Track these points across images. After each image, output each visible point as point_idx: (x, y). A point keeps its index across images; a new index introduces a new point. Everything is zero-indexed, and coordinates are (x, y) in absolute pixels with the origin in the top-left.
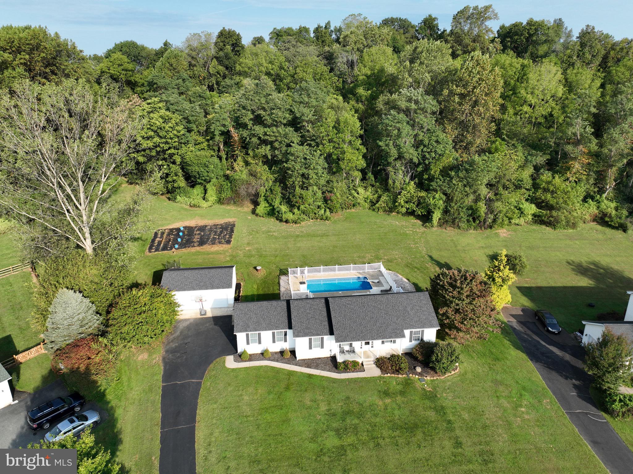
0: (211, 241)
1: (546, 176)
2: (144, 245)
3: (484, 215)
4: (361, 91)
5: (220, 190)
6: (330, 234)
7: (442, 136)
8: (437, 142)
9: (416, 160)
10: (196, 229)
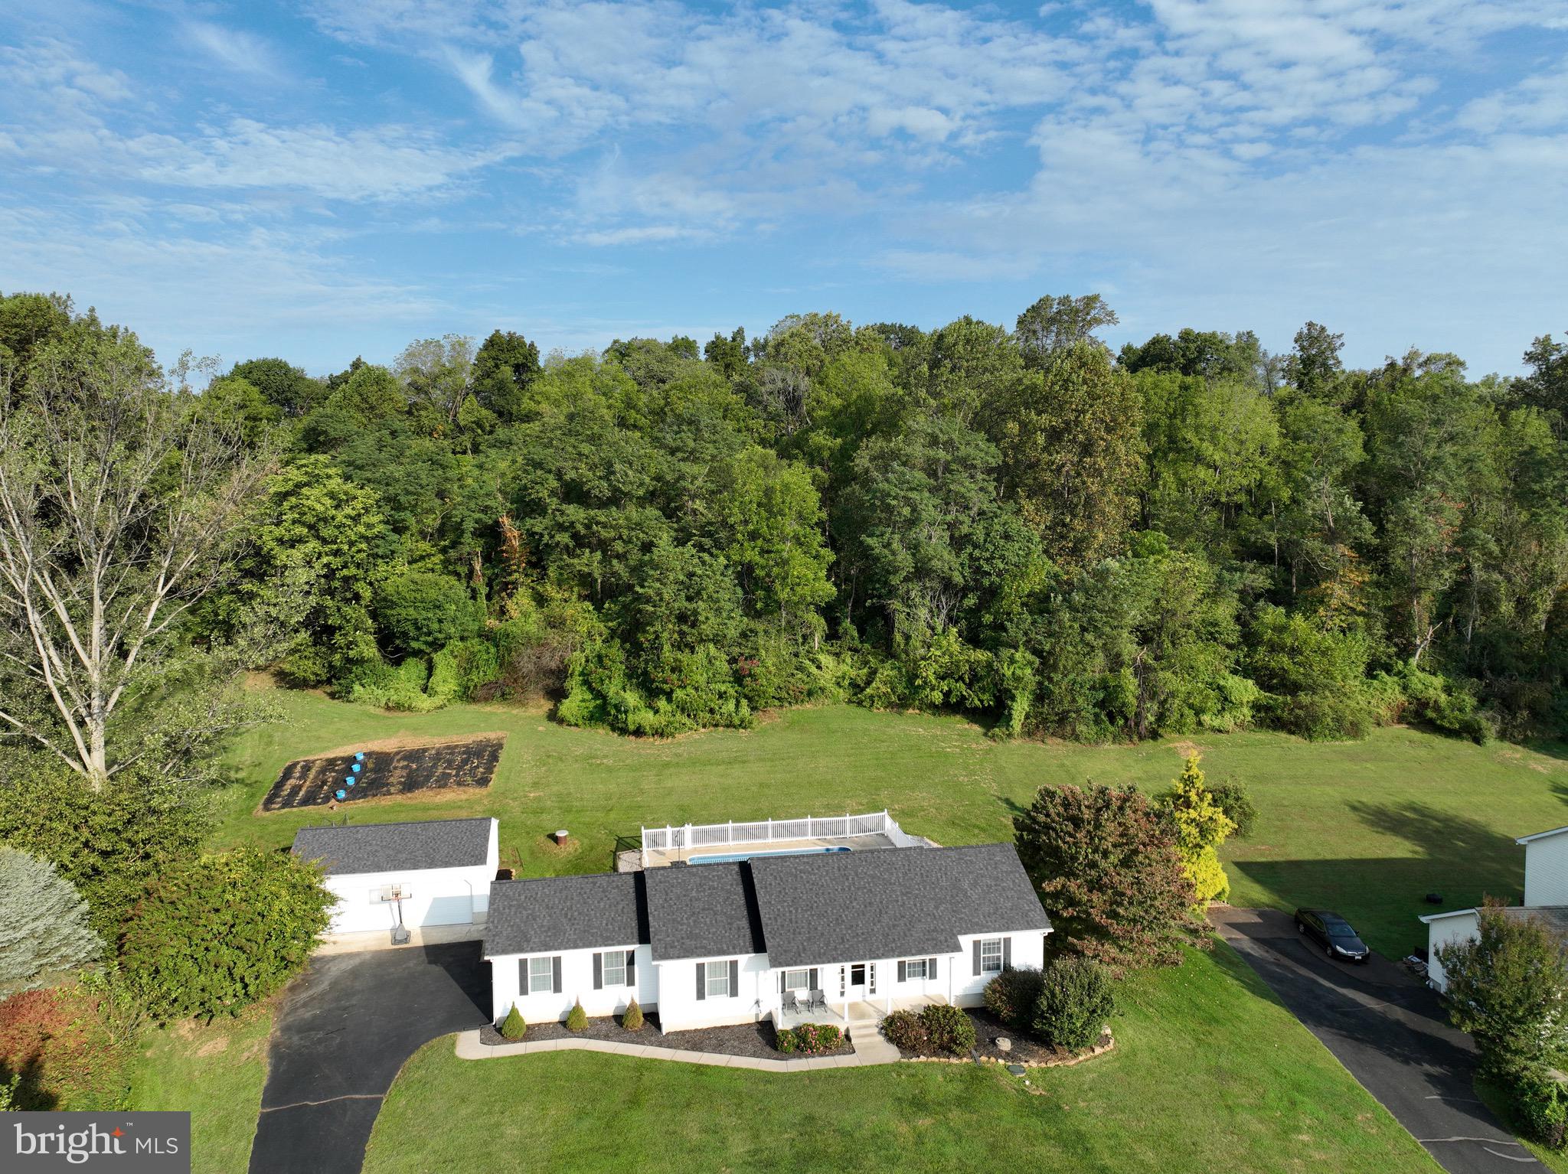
0: (437, 781)
1: (1272, 614)
2: (252, 796)
3: (1135, 702)
4: (820, 439)
5: (469, 665)
6: (752, 758)
7: (1016, 525)
8: (1007, 537)
9: (958, 579)
10: (398, 757)
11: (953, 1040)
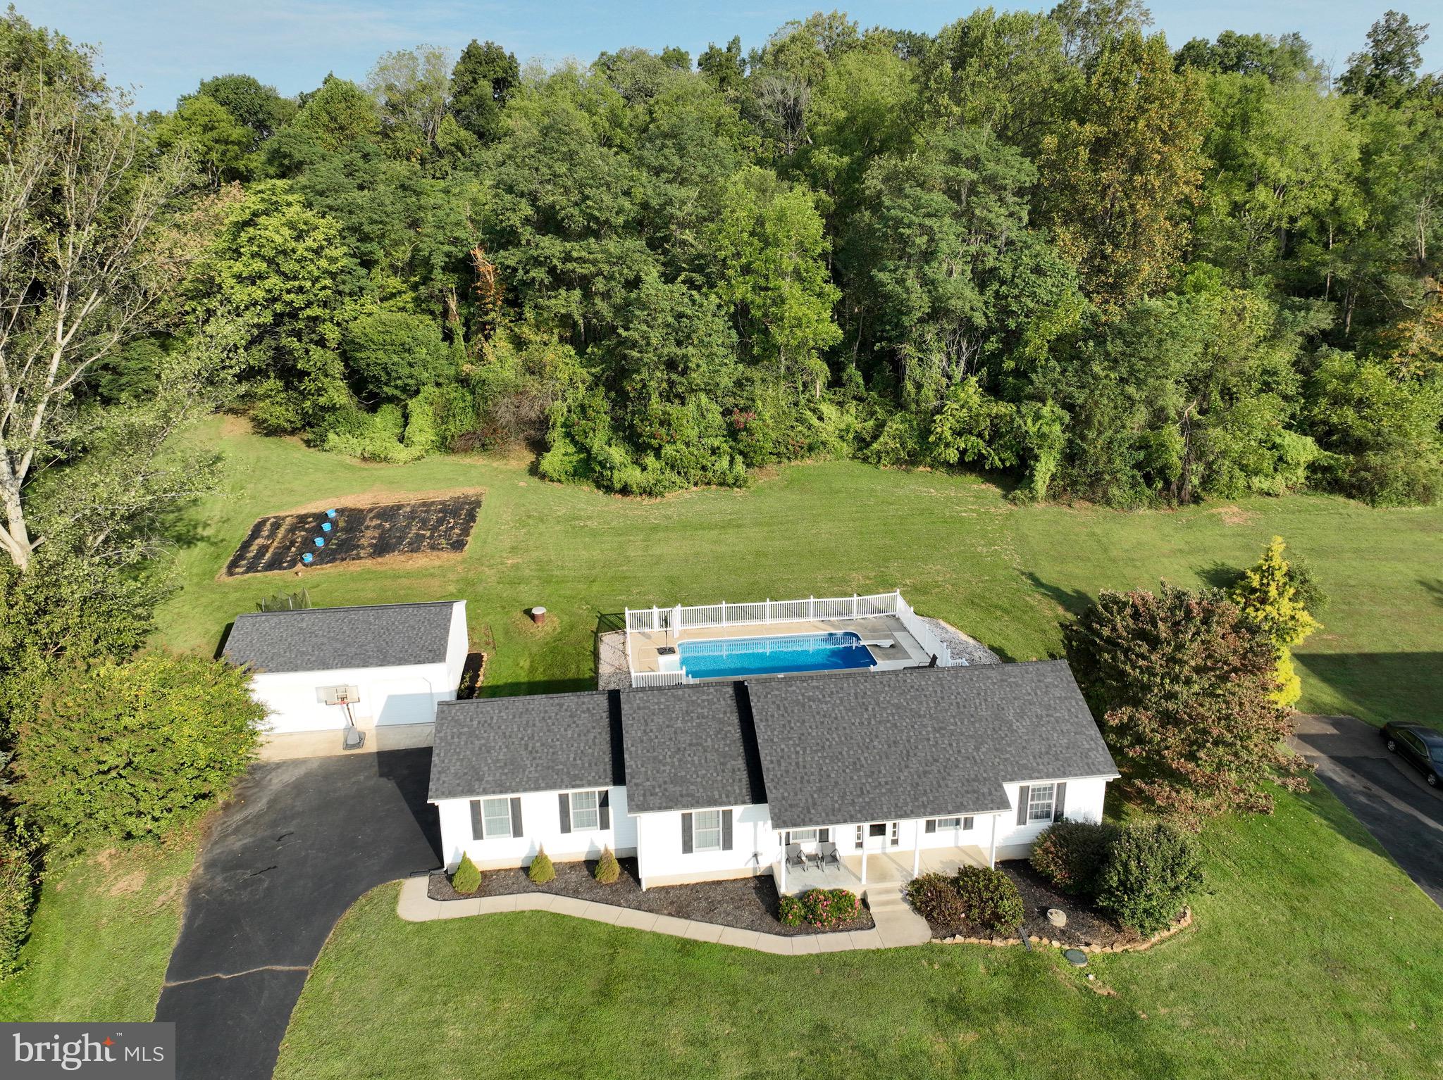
0: (410, 544)
1: (1337, 361)
2: (218, 557)
3: (1179, 463)
4: (824, 157)
5: (445, 414)
6: (747, 521)
7: (1050, 256)
8: (1038, 270)
9: (979, 320)
10: (371, 515)
11: (998, 917)
